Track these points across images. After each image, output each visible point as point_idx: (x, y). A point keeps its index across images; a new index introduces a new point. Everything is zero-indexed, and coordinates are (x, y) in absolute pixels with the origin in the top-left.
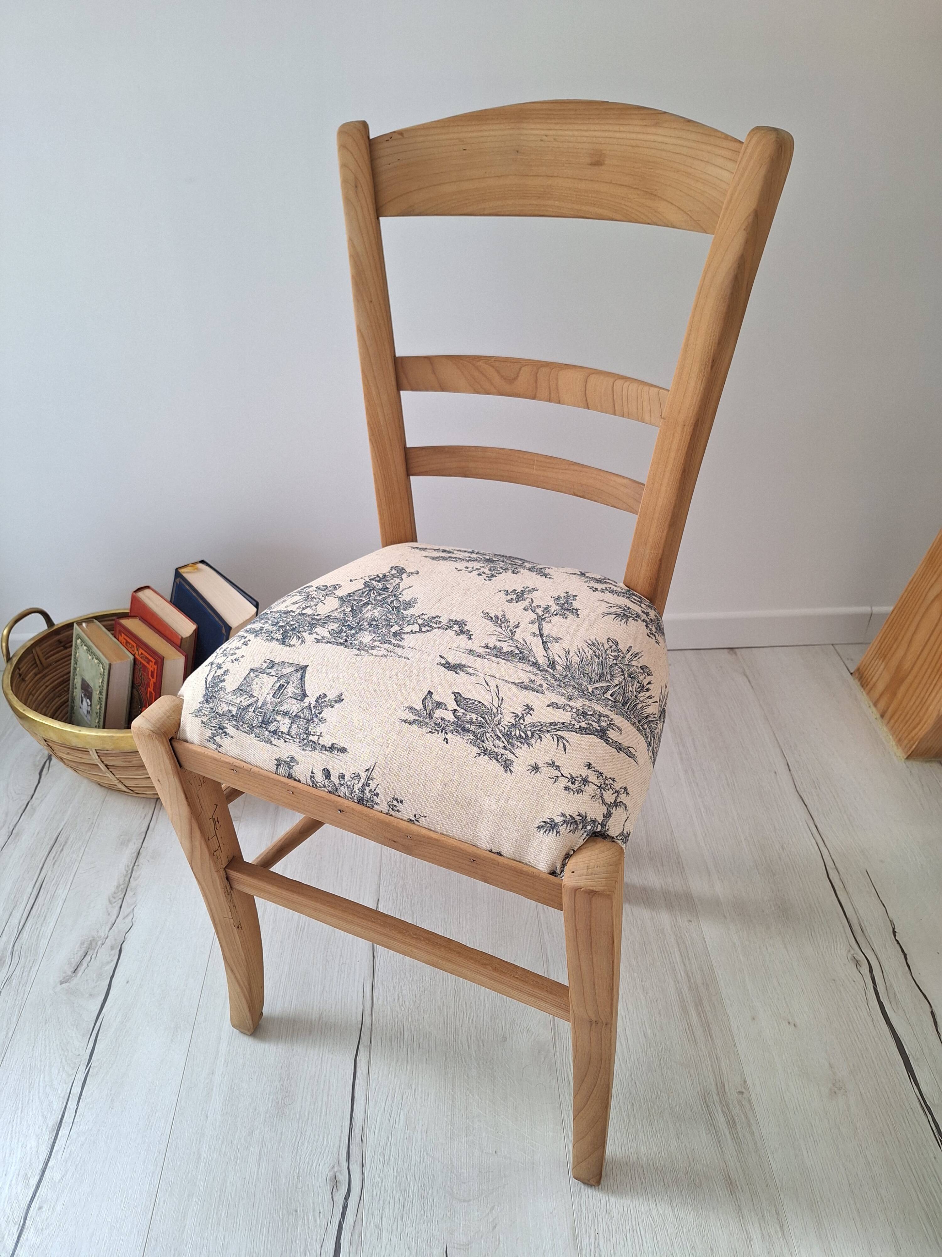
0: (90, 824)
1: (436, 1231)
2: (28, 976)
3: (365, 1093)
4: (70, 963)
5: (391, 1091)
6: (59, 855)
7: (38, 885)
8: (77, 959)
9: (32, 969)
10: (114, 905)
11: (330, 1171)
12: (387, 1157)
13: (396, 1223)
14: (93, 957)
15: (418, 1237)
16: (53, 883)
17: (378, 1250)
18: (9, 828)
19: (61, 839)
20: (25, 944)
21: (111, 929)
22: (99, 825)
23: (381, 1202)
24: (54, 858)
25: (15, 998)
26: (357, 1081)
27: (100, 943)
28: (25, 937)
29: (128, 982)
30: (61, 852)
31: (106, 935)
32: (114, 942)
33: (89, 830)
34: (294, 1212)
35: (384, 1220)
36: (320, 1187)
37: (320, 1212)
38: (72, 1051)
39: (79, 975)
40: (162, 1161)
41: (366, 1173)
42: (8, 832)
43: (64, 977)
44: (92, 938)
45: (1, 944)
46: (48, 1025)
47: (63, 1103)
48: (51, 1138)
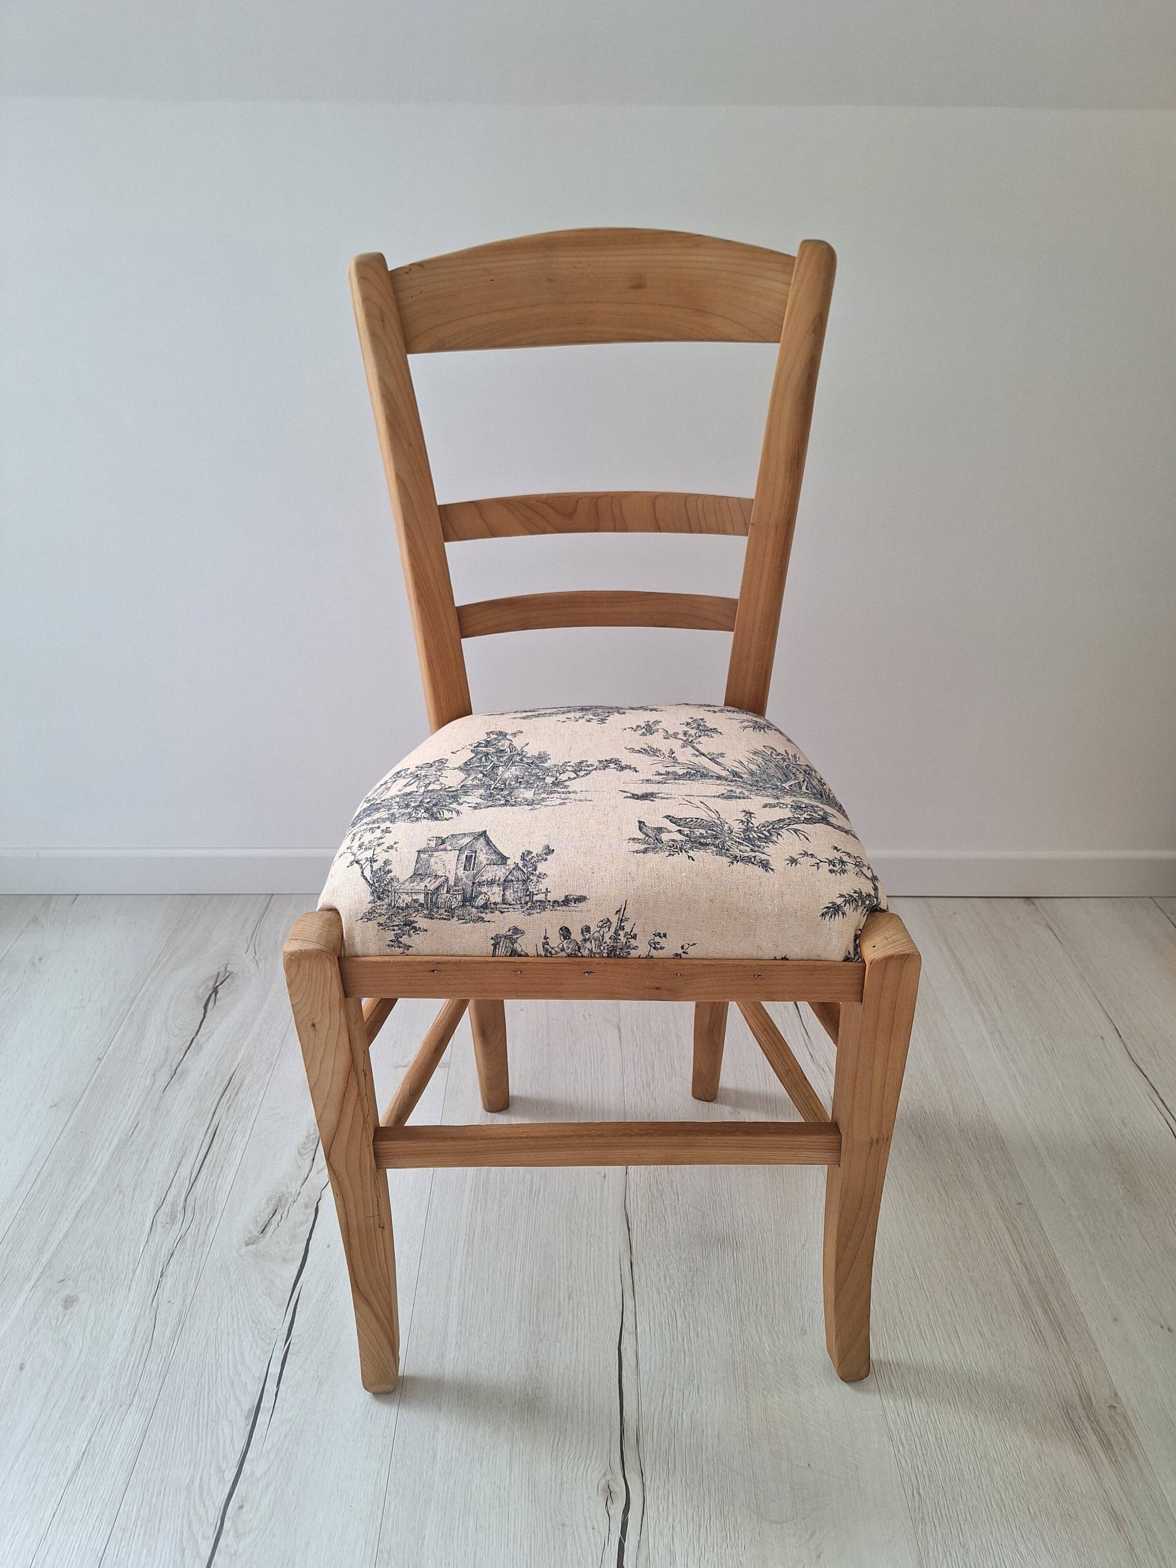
0: (268, 1065)
1: (745, 1556)
2: (206, 1235)
3: (636, 1386)
4: (256, 1222)
5: (667, 1387)
7: (211, 1131)
8: (265, 1217)
9: (210, 1227)
10: (305, 1156)
11: (601, 1479)
12: (671, 1466)
13: (691, 1544)
14: (283, 1216)
15: (721, 1564)
16: (228, 1131)
18: (171, 1066)
19: (235, 1081)
20: (200, 1198)
21: (303, 1184)
22: (279, 1065)
23: (670, 1519)
24: (227, 1102)
25: (191, 1260)
26: (624, 1373)
27: (290, 1200)
28: (199, 1190)
29: (328, 1246)
30: (236, 1095)
31: (298, 1192)
32: (308, 1200)
33: (268, 1071)
34: (560, 1527)
35: (676, 1540)
36: (591, 1498)
37: (593, 1528)
38: (265, 1324)
39: (268, 1235)
40: (389, 1458)
41: (647, 1484)
42: (171, 1071)
43: (250, 1238)
44: (281, 1195)
45: (169, 1199)
46: (234, 1293)
47: (259, 1384)
48: (248, 1425)
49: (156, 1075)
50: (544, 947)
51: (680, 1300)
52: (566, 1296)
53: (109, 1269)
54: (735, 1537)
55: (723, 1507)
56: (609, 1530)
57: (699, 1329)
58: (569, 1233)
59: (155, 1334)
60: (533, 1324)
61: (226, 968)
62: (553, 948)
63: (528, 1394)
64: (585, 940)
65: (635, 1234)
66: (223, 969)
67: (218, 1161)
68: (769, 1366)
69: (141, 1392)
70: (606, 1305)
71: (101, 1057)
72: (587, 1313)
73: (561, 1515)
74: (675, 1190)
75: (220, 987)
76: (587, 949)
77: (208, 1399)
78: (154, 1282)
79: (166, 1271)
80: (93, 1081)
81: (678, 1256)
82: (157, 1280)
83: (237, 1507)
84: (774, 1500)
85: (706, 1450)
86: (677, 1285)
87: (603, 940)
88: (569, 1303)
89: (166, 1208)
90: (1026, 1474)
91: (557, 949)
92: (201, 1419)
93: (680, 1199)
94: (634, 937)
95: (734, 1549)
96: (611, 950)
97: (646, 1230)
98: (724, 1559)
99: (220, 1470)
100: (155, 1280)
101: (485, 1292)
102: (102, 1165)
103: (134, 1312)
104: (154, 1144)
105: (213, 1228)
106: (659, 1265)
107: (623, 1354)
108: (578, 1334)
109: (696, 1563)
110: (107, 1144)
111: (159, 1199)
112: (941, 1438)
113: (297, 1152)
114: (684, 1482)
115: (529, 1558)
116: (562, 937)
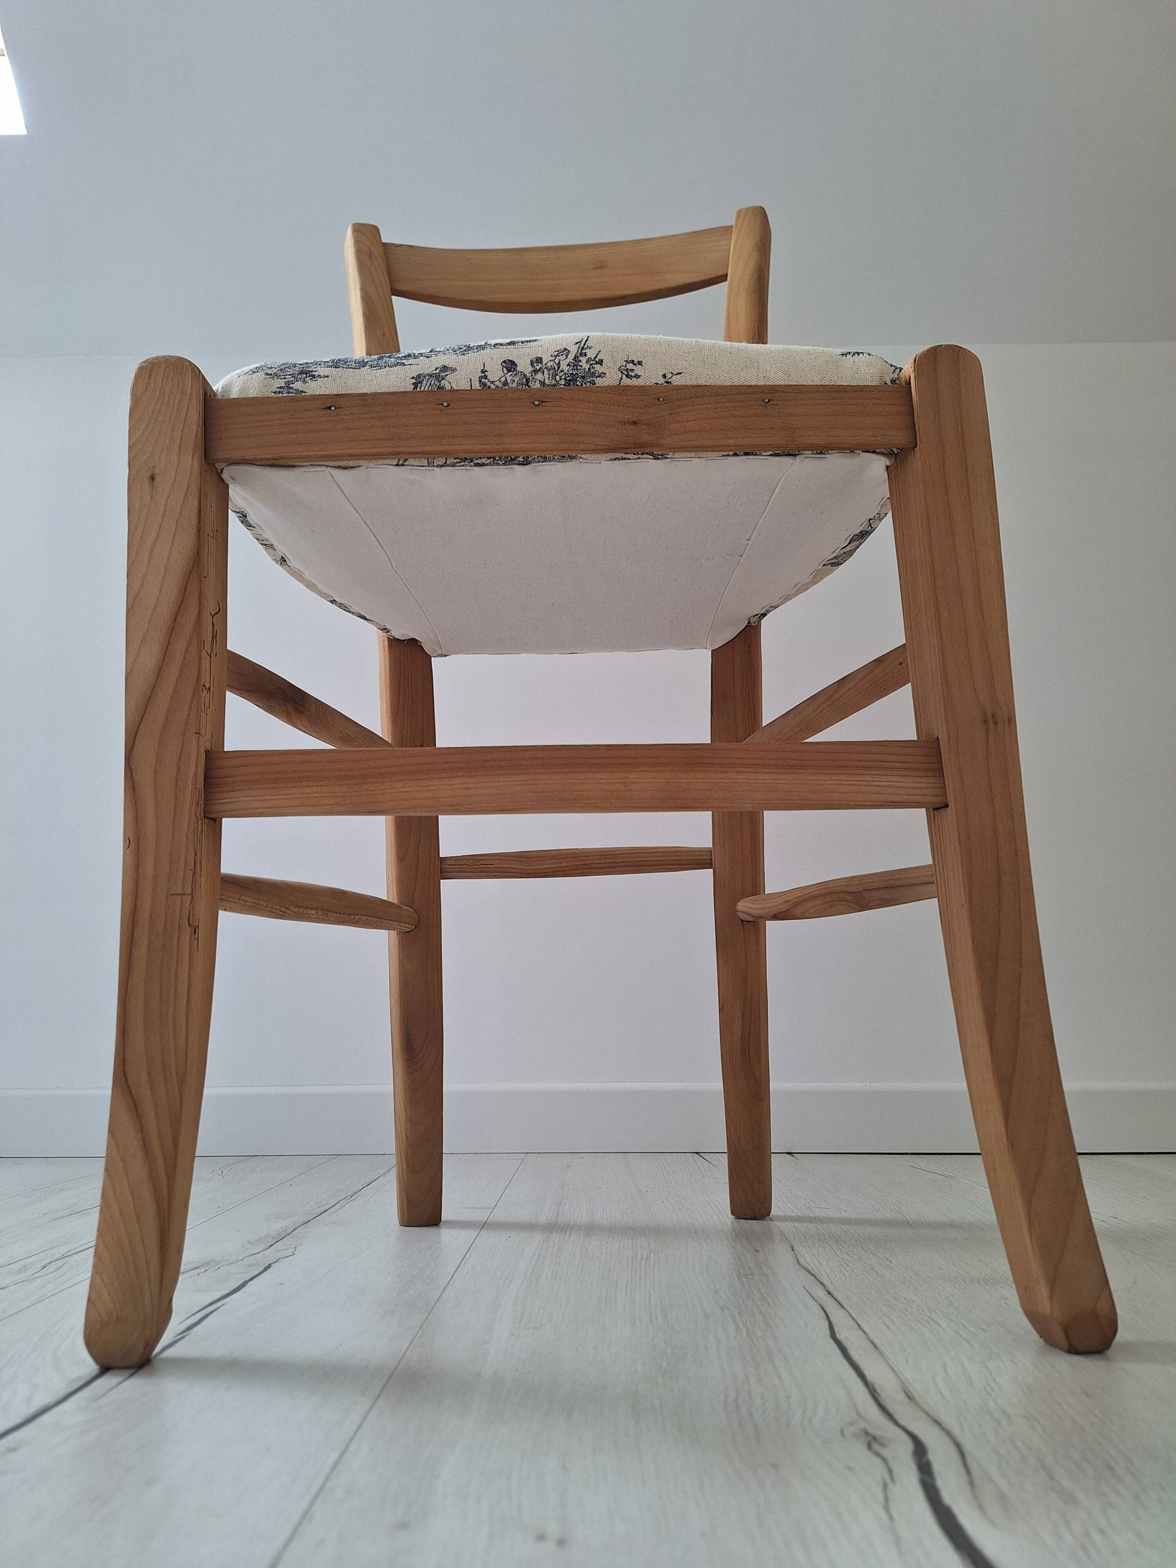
50: (480, 381)
62: (493, 382)
64: (536, 371)
76: (538, 382)
87: (559, 368)
91: (497, 383)
94: (601, 362)
96: (569, 380)
116: (505, 369)
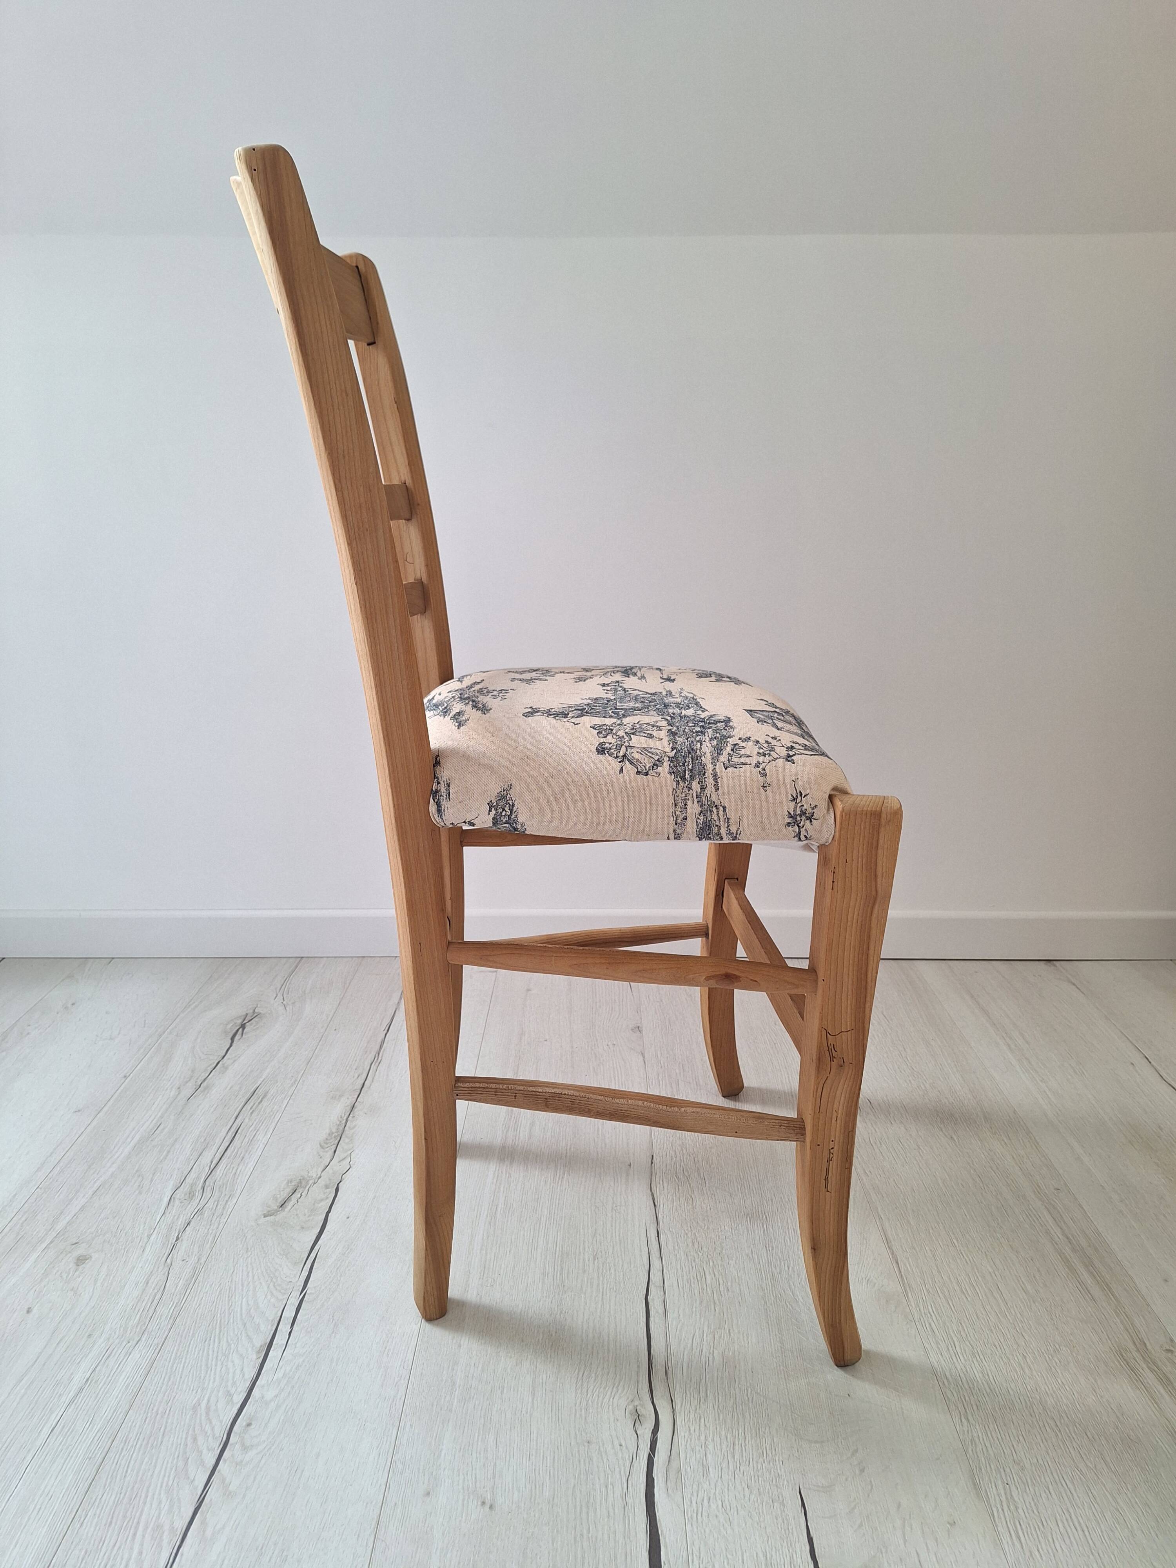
0: (292, 1081)
1: (783, 1470)
2: (224, 1208)
3: (664, 1330)
4: (275, 1199)
5: (697, 1331)
6: (258, 1106)
7: (233, 1130)
8: (284, 1195)
9: (229, 1203)
10: (326, 1149)
11: (628, 1404)
12: (702, 1394)
13: (726, 1459)
14: (303, 1194)
15: (758, 1476)
16: (251, 1130)
17: (706, 1486)
18: (196, 1082)
19: (260, 1092)
20: (219, 1181)
21: (324, 1170)
22: (304, 1081)
23: (703, 1438)
24: (251, 1109)
25: (208, 1227)
26: (651, 1319)
27: (310, 1182)
28: (219, 1175)
29: (348, 1218)
30: (259, 1103)
31: (319, 1176)
32: (328, 1183)
33: (292, 1085)
34: (586, 1444)
35: (709, 1457)
36: (618, 1420)
37: (621, 1445)
38: (281, 1278)
39: (287, 1210)
40: (405, 1386)
41: (678, 1409)
42: (196, 1085)
43: (269, 1211)
44: (301, 1178)
45: (189, 1180)
46: (250, 1253)
47: (272, 1325)
48: (259, 1358)
49: (181, 1089)
51: (709, 1261)
52: (591, 1257)
53: (124, 1234)
54: (772, 1453)
55: (759, 1429)
56: (638, 1447)
57: (729, 1284)
58: (593, 1208)
59: (168, 1285)
60: (556, 1279)
61: (254, 1011)
63: (551, 1335)
65: (661, 1209)
66: (252, 1011)
67: (239, 1152)
68: (803, 1315)
69: (150, 1330)
70: (632, 1266)
71: (128, 1075)
72: (612, 1271)
73: (586, 1434)
74: (702, 1176)
75: (247, 1024)
77: (219, 1337)
78: (169, 1245)
79: (181, 1236)
80: (119, 1091)
81: (706, 1227)
82: (172, 1244)
83: (244, 1424)
84: (812, 1424)
85: (739, 1382)
86: (705, 1250)
88: (594, 1263)
89: (185, 1188)
90: (1082, 1405)
92: (211, 1352)
93: (707, 1182)
95: (771, 1464)
97: (673, 1206)
98: (761, 1471)
99: (229, 1394)
100: (170, 1243)
101: (508, 1253)
102: (123, 1155)
103: (147, 1267)
104: (176, 1140)
105: (231, 1204)
106: (685, 1233)
107: (650, 1303)
108: (603, 1288)
109: (730, 1475)
110: (129, 1140)
111: (178, 1181)
112: (988, 1375)
113: (319, 1146)
114: (716, 1407)
115: (552, 1469)
